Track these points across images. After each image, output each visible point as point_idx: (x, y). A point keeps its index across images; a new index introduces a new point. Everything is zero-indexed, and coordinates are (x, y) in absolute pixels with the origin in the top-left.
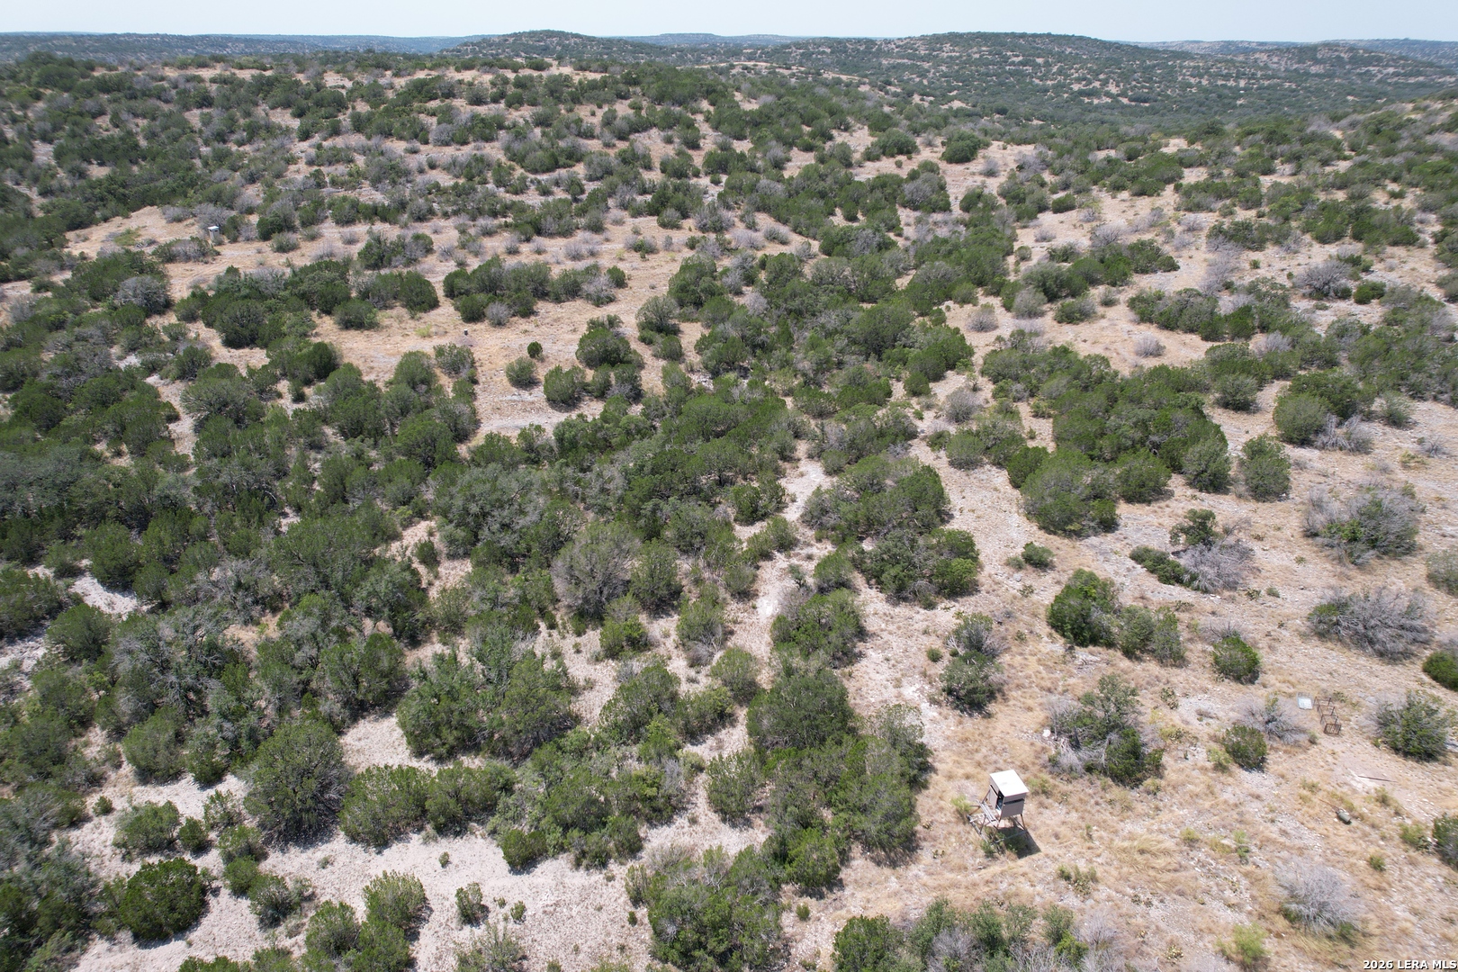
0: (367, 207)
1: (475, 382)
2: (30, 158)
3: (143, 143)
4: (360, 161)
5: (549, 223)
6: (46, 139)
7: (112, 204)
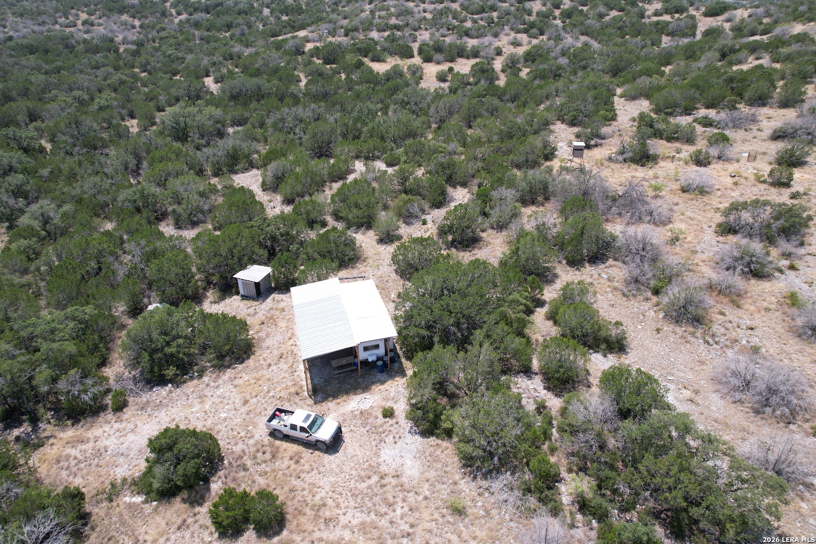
0: (391, 25)
1: (422, 79)
2: (261, 13)
3: (304, 7)
4: (393, 10)
5: (473, 32)
6: (268, 7)
7: (289, 28)
